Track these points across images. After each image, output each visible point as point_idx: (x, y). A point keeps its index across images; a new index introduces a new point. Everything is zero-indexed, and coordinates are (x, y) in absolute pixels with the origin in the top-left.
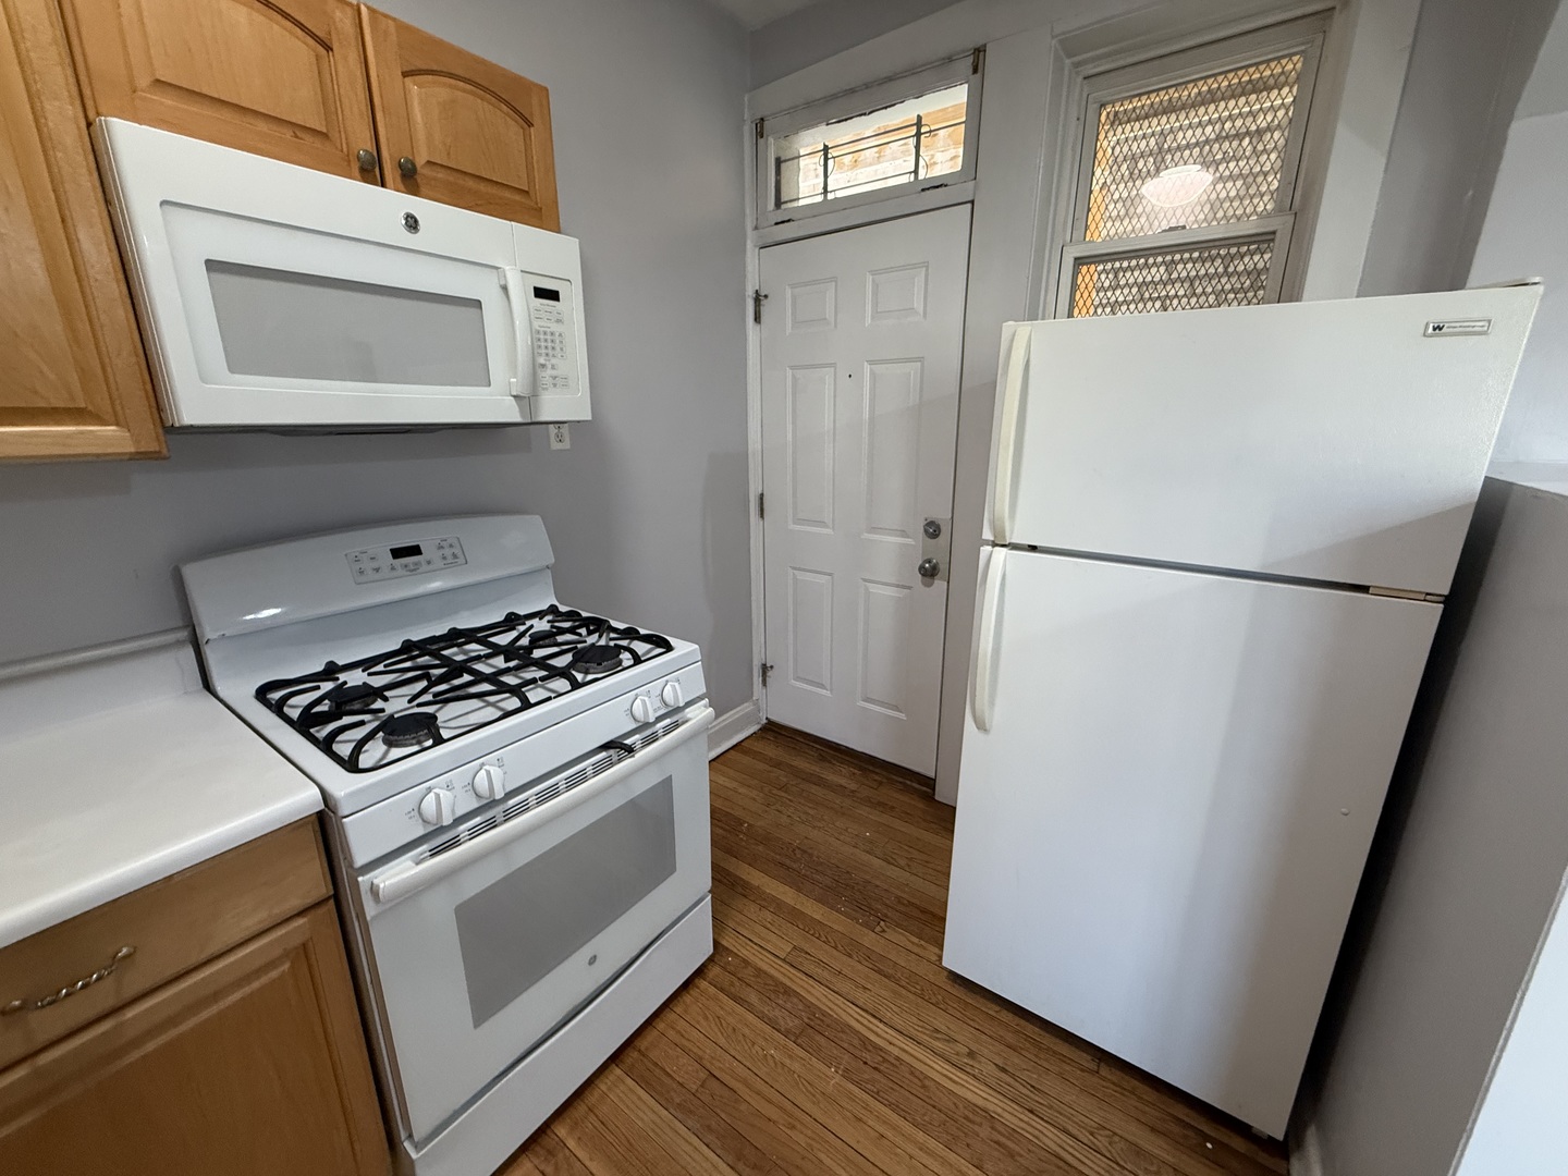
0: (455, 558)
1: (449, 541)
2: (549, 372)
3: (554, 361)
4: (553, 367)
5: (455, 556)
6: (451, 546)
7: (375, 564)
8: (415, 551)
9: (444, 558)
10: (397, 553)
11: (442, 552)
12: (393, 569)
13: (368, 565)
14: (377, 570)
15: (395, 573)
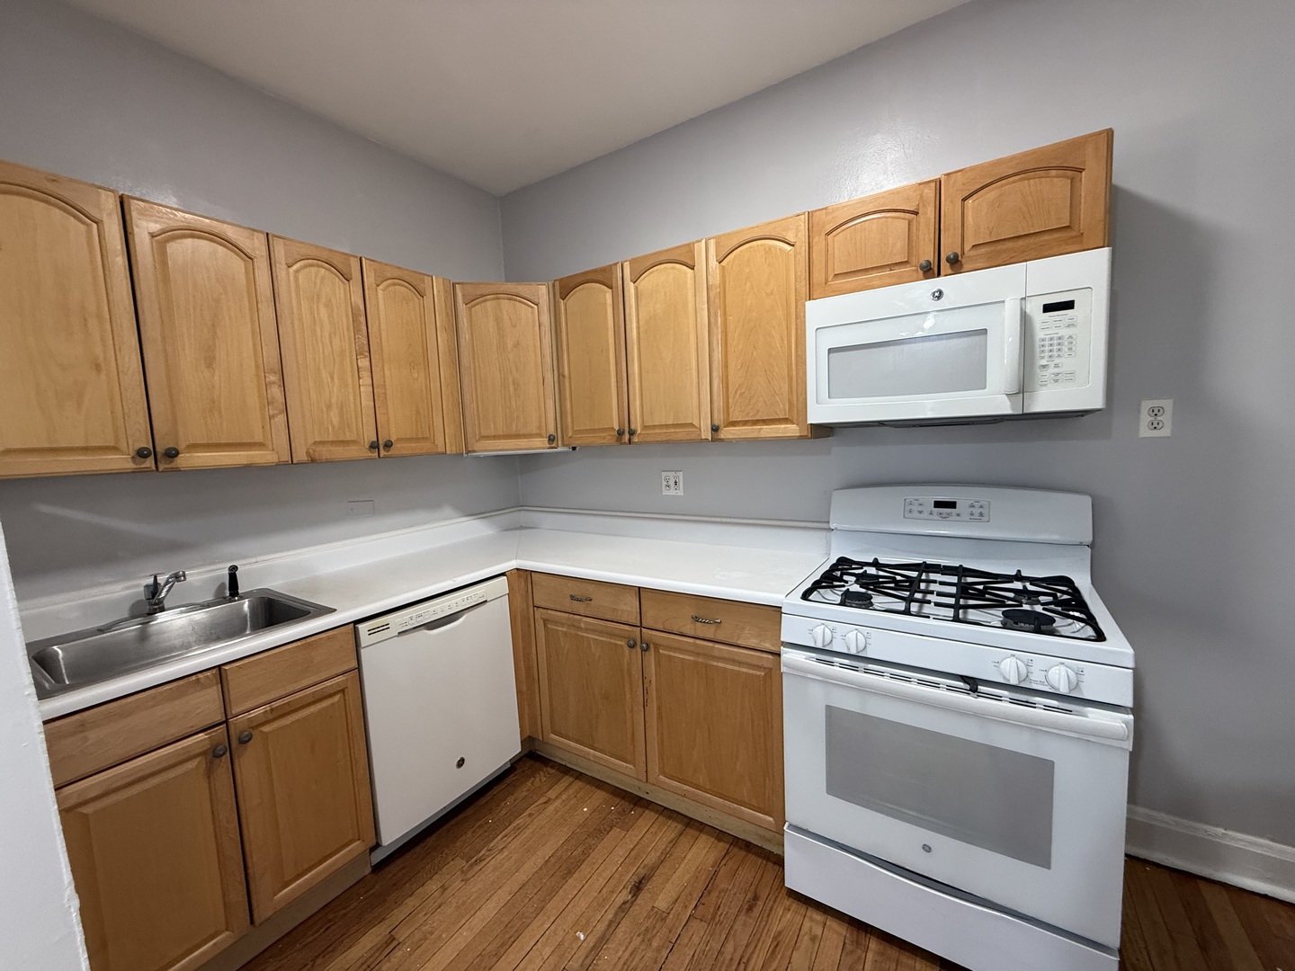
0: (980, 517)
1: (981, 503)
2: (1052, 370)
3: (1057, 361)
4: (1056, 366)
5: (981, 514)
6: (981, 507)
7: (920, 508)
8: (952, 505)
9: (972, 514)
10: (938, 504)
11: (972, 509)
12: (931, 514)
13: (916, 508)
14: (920, 512)
15: (931, 517)
